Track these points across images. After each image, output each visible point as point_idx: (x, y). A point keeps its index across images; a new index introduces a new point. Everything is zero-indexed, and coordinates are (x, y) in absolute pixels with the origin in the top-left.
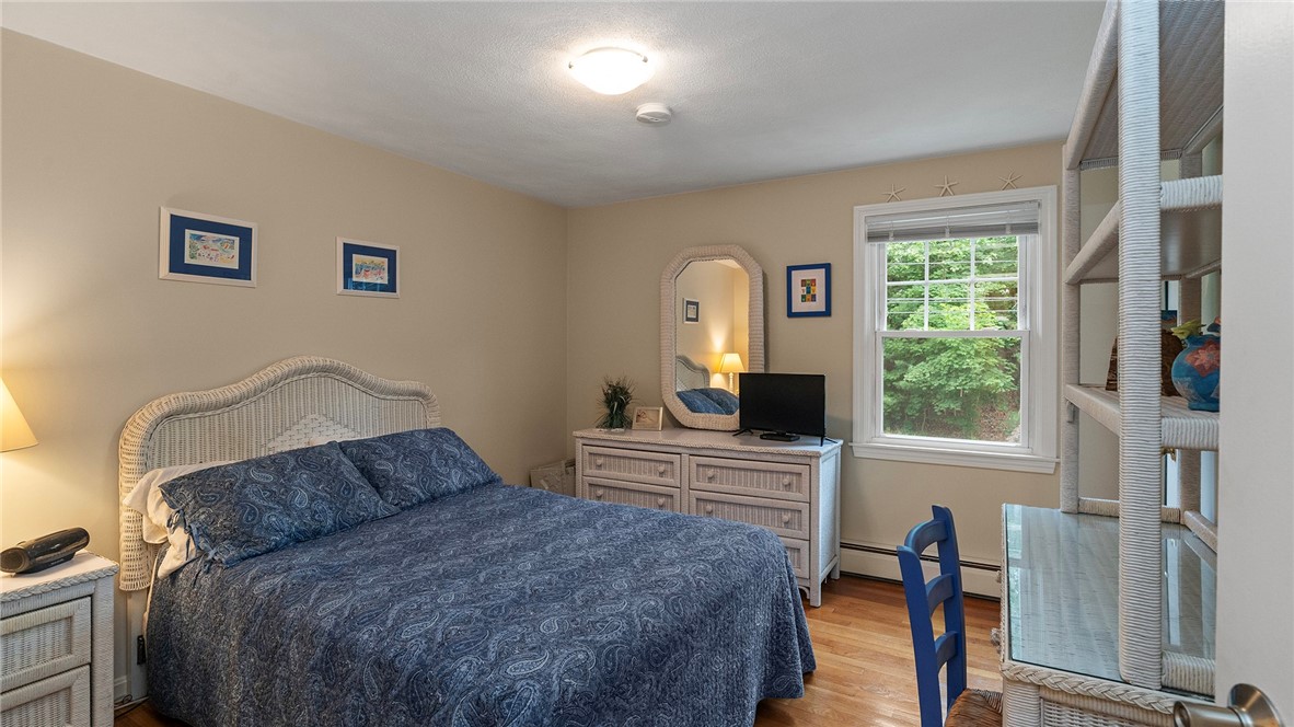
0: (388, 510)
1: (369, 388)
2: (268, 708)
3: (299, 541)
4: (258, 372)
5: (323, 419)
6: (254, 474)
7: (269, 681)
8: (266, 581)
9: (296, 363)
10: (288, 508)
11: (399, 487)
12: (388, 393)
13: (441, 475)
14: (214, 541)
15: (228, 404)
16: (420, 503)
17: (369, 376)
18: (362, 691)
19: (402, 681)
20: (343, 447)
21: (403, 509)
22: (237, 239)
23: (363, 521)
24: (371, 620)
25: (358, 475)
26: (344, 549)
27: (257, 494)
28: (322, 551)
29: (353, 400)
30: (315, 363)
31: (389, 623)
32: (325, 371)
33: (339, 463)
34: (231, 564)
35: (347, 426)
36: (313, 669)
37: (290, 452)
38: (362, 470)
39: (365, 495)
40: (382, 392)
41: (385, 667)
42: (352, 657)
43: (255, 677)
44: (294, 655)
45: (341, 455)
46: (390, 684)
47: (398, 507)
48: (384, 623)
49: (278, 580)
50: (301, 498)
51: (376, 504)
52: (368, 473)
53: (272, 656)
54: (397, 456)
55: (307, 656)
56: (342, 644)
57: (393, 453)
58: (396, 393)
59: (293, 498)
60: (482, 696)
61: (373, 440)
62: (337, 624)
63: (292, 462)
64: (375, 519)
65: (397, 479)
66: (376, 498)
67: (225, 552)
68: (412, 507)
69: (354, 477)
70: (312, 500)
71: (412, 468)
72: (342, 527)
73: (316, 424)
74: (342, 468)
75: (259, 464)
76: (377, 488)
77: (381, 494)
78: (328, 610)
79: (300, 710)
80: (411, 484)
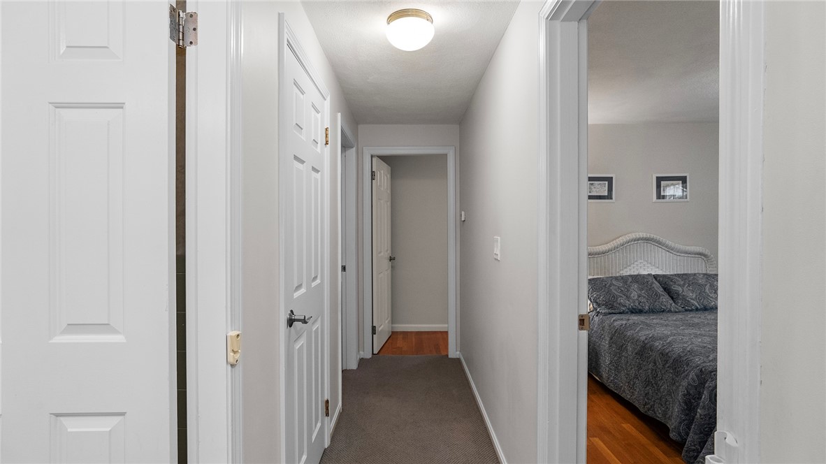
0: (678, 309)
1: (670, 249)
2: (619, 368)
3: (633, 313)
4: (615, 239)
5: (645, 263)
6: (614, 282)
7: (620, 357)
8: (619, 321)
9: (633, 236)
10: (628, 298)
11: (684, 298)
12: (681, 253)
13: (712, 297)
14: (599, 305)
15: (603, 253)
16: (697, 309)
17: (670, 243)
18: (655, 363)
19: (672, 361)
20: (656, 277)
21: (686, 310)
22: (607, 182)
23: (663, 311)
24: (660, 339)
25: (662, 289)
26: (653, 319)
27: (615, 290)
28: (643, 318)
29: (661, 254)
30: (642, 236)
31: (668, 341)
32: (647, 240)
33: (653, 283)
34: (605, 314)
35: (658, 268)
36: (636, 354)
37: (629, 276)
38: (665, 289)
39: (665, 299)
40: (678, 252)
41: (664, 355)
42: (652, 350)
43: (615, 355)
44: (629, 348)
45: (654, 280)
46: (667, 361)
47: (683, 309)
48: (665, 341)
49: (624, 322)
50: (634, 295)
51: (671, 304)
52: (667, 290)
53: (622, 348)
54: (684, 284)
55: (634, 349)
56: (648, 346)
57: (682, 283)
58: (686, 253)
59: (630, 294)
60: (703, 369)
61: (671, 275)
62: (646, 339)
63: (630, 280)
64: (670, 311)
65: (684, 295)
66: (671, 302)
67: (603, 310)
68: (692, 310)
69: (660, 290)
70: (639, 297)
71: (693, 292)
72: (652, 311)
73: (642, 265)
74: (654, 285)
75: (616, 278)
76: (672, 298)
77: (674, 302)
78: (643, 335)
79: (631, 368)
80: (692, 299)
